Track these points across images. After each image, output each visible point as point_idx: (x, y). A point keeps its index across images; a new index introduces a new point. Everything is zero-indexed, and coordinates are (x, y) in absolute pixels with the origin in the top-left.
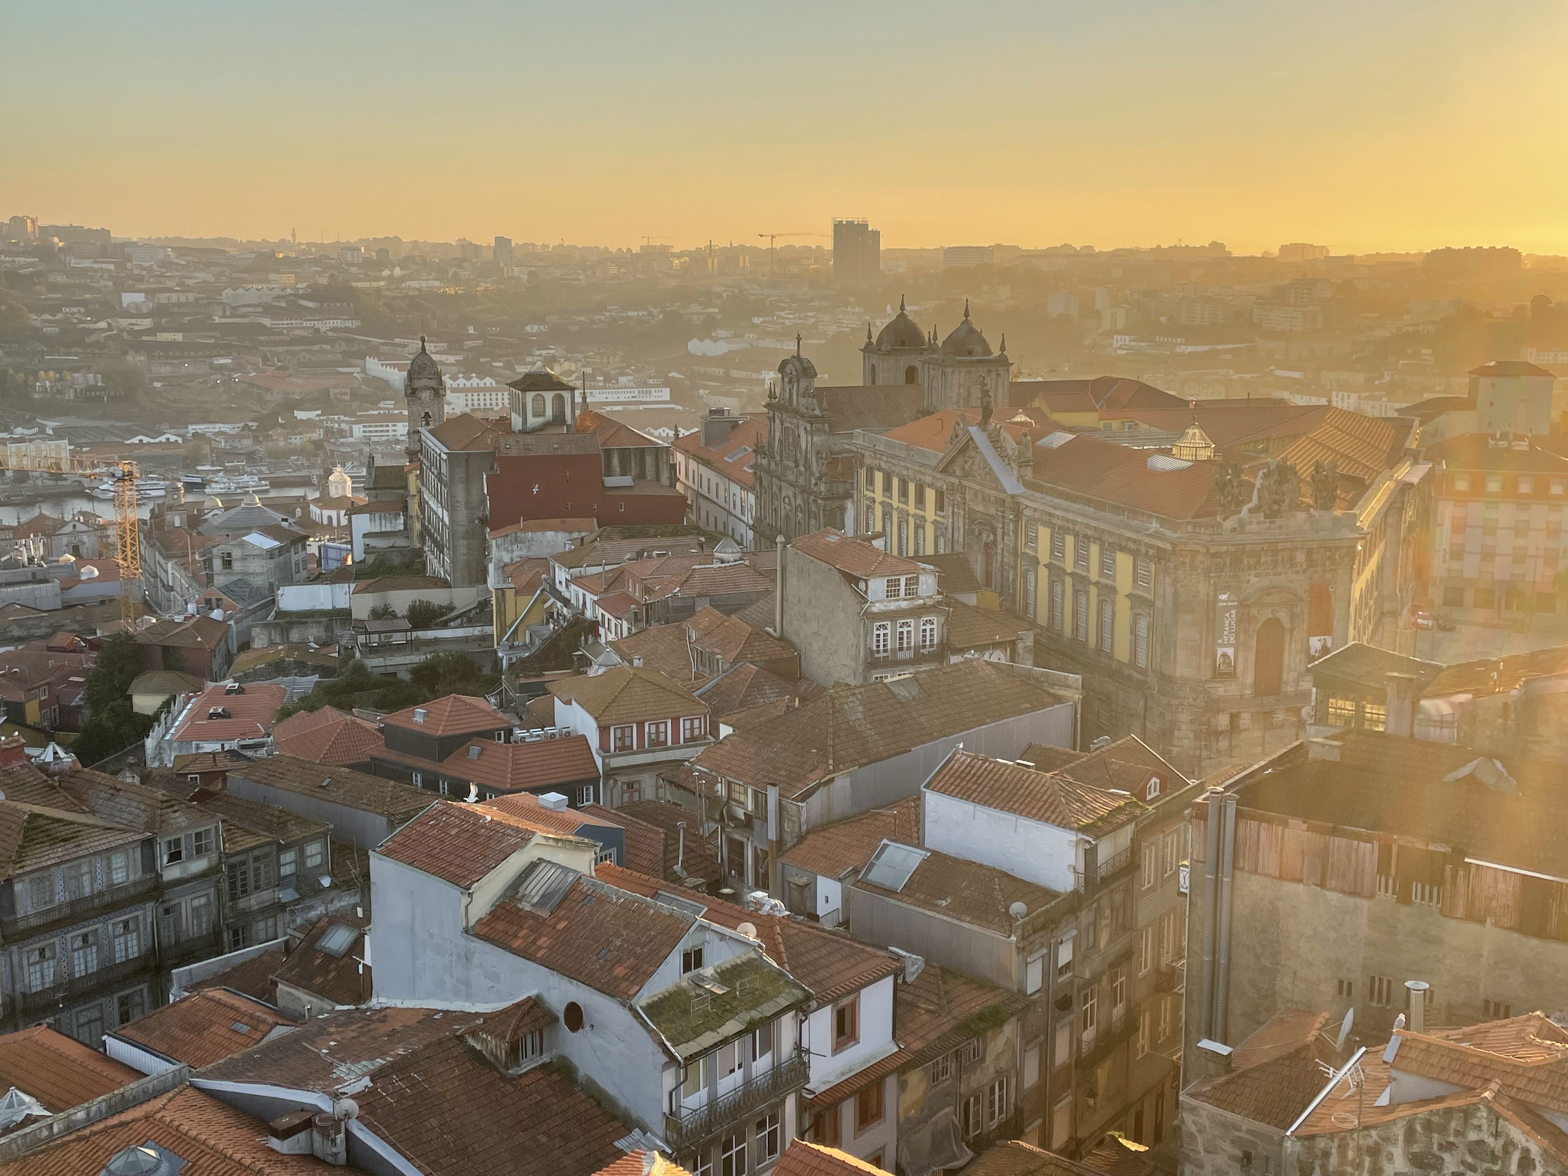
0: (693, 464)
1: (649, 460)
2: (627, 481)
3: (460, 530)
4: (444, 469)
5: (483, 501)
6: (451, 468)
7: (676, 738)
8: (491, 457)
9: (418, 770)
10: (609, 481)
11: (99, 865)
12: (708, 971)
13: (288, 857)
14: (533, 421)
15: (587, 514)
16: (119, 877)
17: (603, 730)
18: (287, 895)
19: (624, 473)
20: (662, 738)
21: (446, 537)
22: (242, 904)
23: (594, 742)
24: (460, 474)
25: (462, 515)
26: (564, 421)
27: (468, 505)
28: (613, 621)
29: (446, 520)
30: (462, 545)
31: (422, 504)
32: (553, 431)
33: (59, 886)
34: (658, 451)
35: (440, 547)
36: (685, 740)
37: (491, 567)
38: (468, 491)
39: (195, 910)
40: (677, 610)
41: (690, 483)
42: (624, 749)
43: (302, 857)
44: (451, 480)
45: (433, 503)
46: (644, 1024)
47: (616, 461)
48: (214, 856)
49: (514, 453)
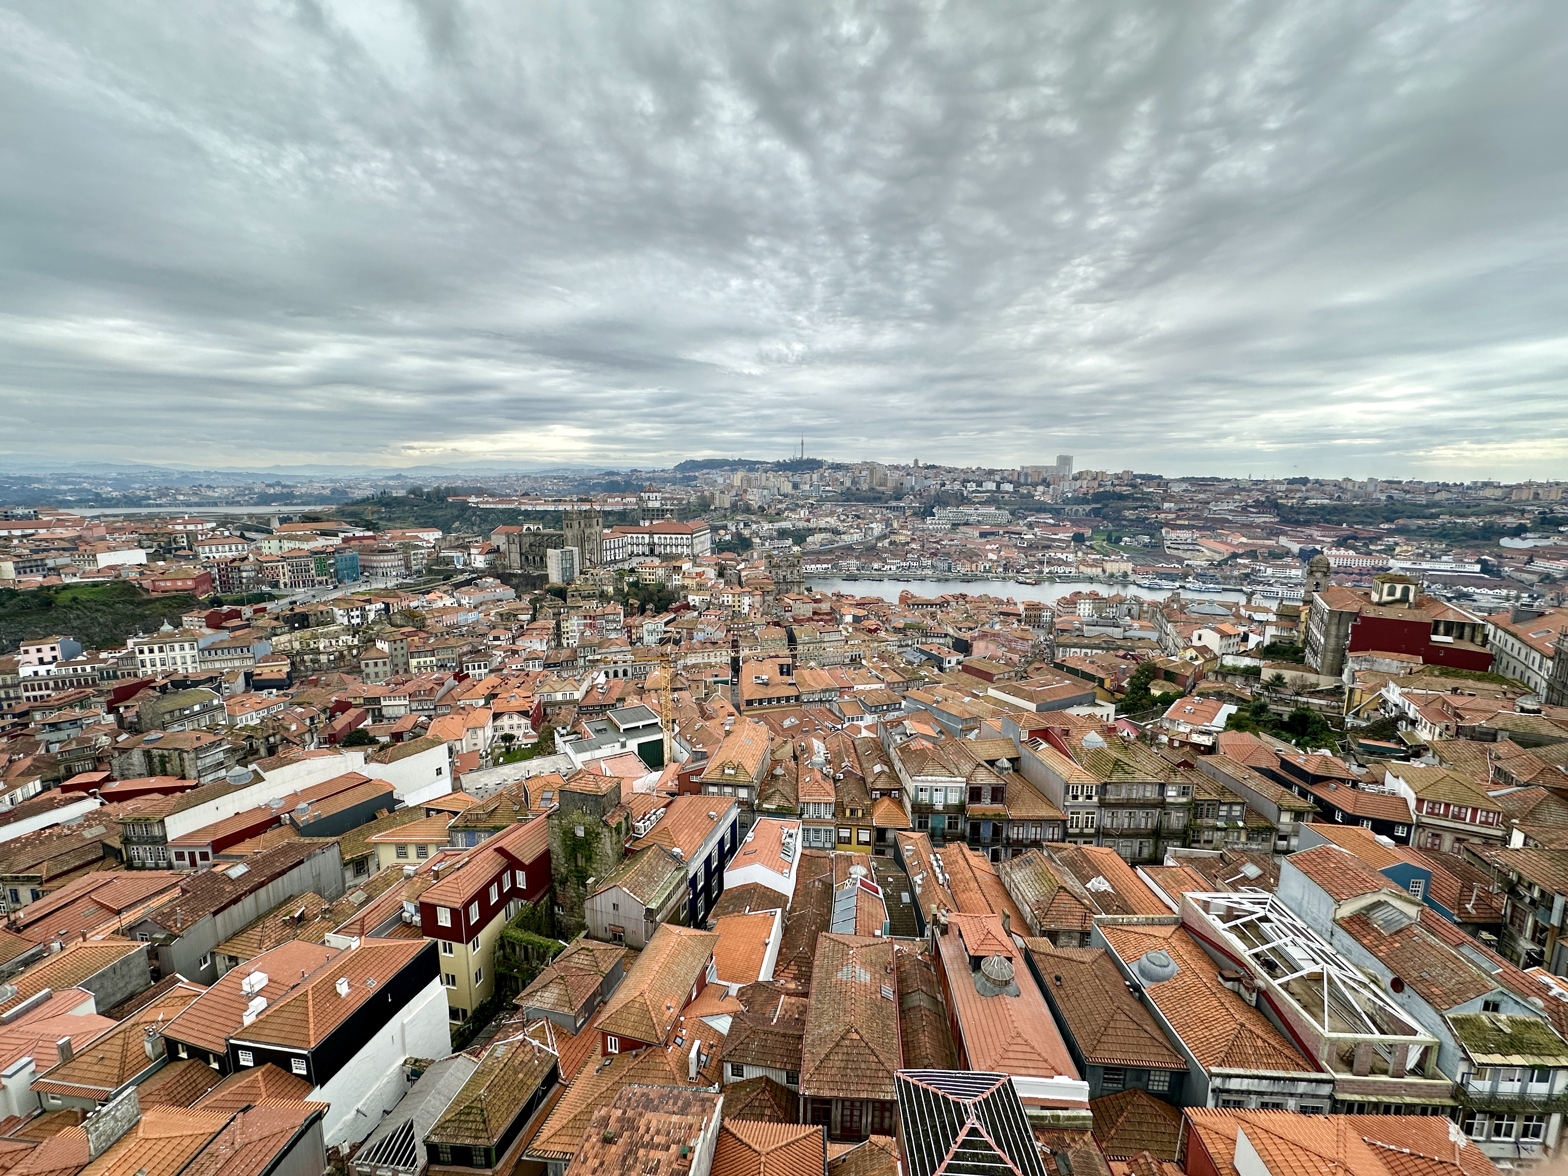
0: (1500, 633)
1: (1467, 630)
2: (1449, 639)
3: (1330, 648)
4: (1325, 617)
5: (1347, 636)
6: (1330, 619)
7: (1473, 819)
8: (1357, 615)
9: (1296, 785)
10: (1434, 638)
11: (1141, 788)
12: (1503, 1017)
13: (1225, 808)
14: (1386, 598)
15: (1416, 653)
16: (1148, 794)
17: (1420, 801)
18: (1220, 824)
19: (1447, 634)
20: (1463, 816)
21: (1321, 648)
22: (1199, 821)
23: (1412, 804)
24: (1336, 621)
25: (1332, 641)
26: (1408, 600)
27: (1337, 636)
28: (1429, 725)
29: (1322, 641)
30: (1330, 656)
31: (1308, 628)
32: (1398, 606)
33: (1124, 791)
34: (1474, 626)
35: (1316, 654)
36: (1481, 822)
37: (1346, 671)
38: (1338, 629)
39: (1178, 817)
40: (1481, 733)
41: (1497, 642)
42: (1431, 814)
43: (1230, 811)
44: (1330, 623)
45: (1315, 631)
46: (1450, 1029)
47: (1442, 628)
48: (1190, 797)
49: (1371, 615)
